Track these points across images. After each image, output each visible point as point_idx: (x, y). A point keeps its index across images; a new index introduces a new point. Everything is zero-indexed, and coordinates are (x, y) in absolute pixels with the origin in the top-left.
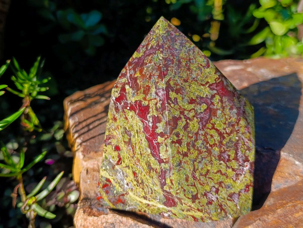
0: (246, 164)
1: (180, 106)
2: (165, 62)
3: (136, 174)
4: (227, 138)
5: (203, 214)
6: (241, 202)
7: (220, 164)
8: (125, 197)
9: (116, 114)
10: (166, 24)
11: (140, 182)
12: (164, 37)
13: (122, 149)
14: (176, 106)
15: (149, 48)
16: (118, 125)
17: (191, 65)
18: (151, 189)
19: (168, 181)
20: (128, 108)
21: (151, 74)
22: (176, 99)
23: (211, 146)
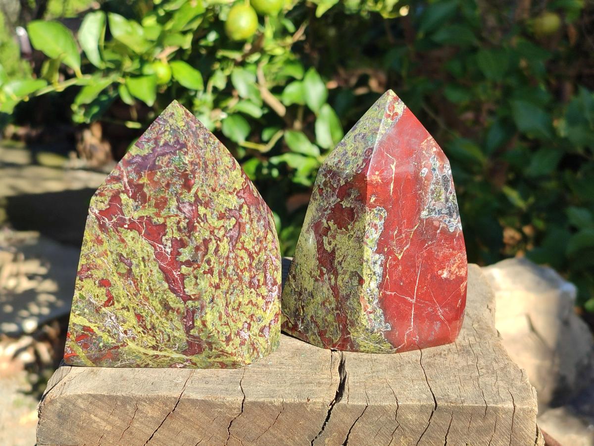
0: (274, 288)
1: (210, 224)
2: (191, 167)
3: (142, 317)
4: (256, 258)
6: (271, 336)
7: (251, 293)
8: (119, 350)
9: (100, 234)
10: (182, 111)
11: (149, 327)
12: (184, 131)
13: (114, 285)
14: (206, 224)
15: (161, 143)
16: (106, 250)
17: (218, 167)
18: (169, 335)
19: (198, 323)
20: (126, 226)
21: (170, 182)
22: (205, 215)
23: (241, 271)
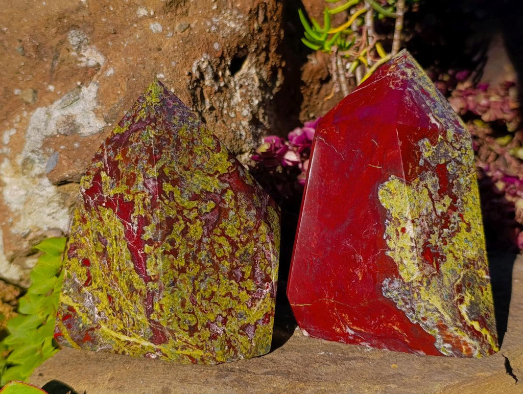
0: (266, 285)
1: (177, 203)
2: (158, 141)
3: (113, 298)
4: (241, 249)
5: (204, 353)
6: (258, 337)
7: (231, 284)
8: (95, 332)
9: (85, 213)
10: (161, 89)
11: (117, 309)
12: (157, 107)
13: (93, 264)
14: (172, 202)
15: (136, 121)
16: (88, 229)
17: (194, 147)
18: (133, 319)
19: (157, 307)
20: (104, 204)
21: (138, 158)
22: (172, 193)
23: (218, 259)
